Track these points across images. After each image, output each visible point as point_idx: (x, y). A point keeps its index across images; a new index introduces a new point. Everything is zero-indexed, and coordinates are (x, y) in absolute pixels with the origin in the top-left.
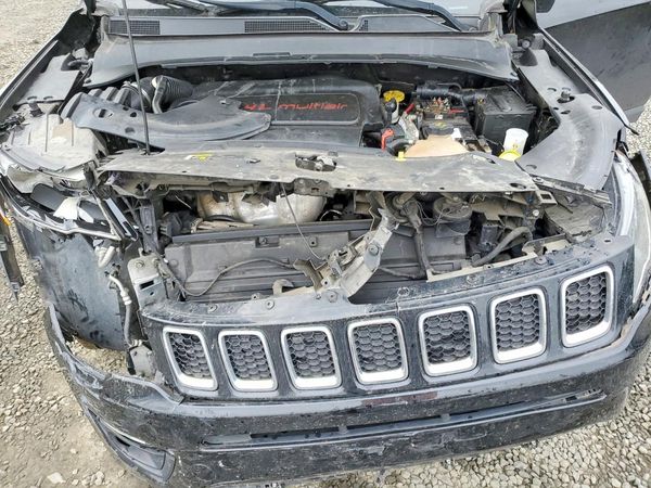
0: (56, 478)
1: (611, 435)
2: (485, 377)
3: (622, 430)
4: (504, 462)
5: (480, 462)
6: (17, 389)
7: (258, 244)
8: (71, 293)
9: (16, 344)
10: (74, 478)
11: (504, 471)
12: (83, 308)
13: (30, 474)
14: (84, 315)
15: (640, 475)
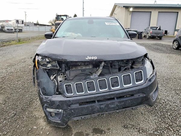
0: (35, 127)
1: (158, 124)
2: (122, 89)
3: (161, 123)
4: (133, 127)
5: (128, 127)
6: (27, 113)
7: (82, 71)
8: (44, 88)
9: (27, 106)
10: (39, 127)
11: (134, 129)
12: (46, 91)
13: (29, 127)
14: (45, 93)
15: (165, 130)
